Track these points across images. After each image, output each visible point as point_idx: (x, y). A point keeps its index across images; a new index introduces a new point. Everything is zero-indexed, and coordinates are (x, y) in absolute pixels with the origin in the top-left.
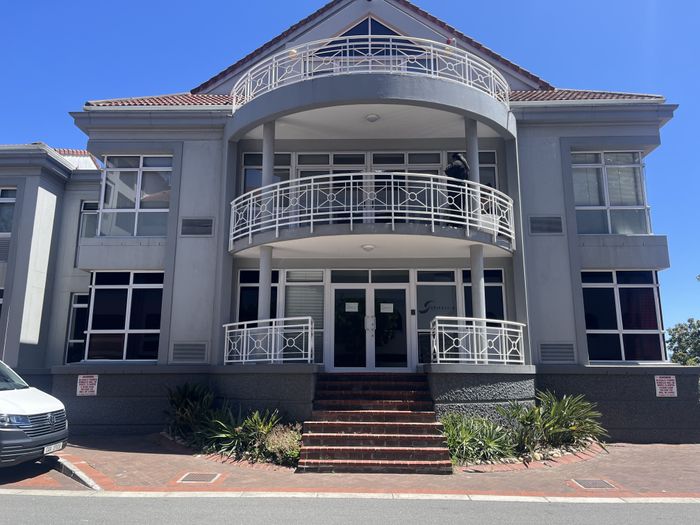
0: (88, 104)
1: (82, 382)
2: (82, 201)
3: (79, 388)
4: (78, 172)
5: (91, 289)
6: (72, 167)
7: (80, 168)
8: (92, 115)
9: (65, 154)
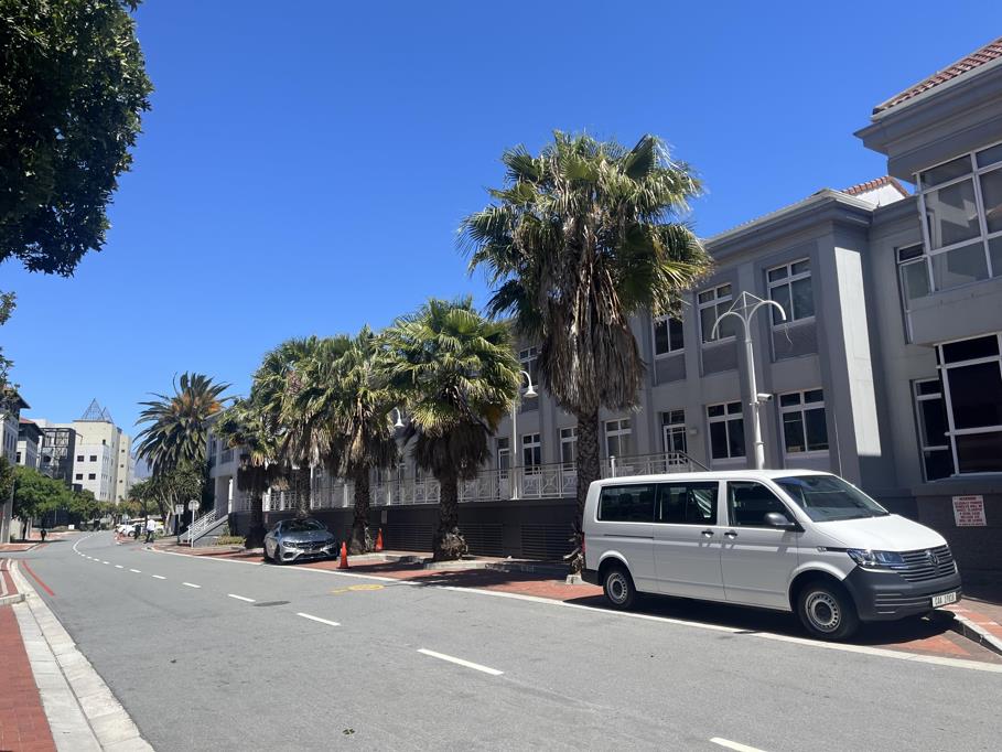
0: (876, 111)
1: (961, 507)
2: (895, 249)
3: (957, 516)
4: (881, 211)
5: (940, 371)
6: (872, 208)
7: (882, 205)
8: (885, 124)
9: (856, 193)
